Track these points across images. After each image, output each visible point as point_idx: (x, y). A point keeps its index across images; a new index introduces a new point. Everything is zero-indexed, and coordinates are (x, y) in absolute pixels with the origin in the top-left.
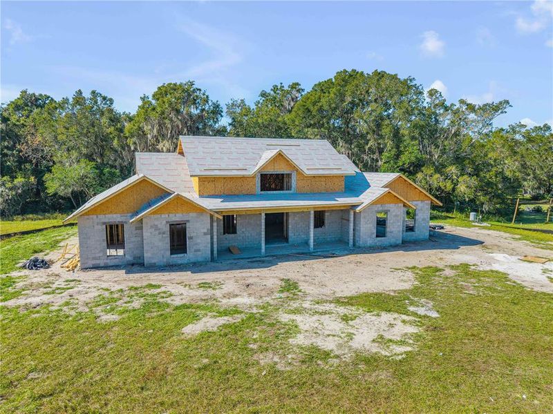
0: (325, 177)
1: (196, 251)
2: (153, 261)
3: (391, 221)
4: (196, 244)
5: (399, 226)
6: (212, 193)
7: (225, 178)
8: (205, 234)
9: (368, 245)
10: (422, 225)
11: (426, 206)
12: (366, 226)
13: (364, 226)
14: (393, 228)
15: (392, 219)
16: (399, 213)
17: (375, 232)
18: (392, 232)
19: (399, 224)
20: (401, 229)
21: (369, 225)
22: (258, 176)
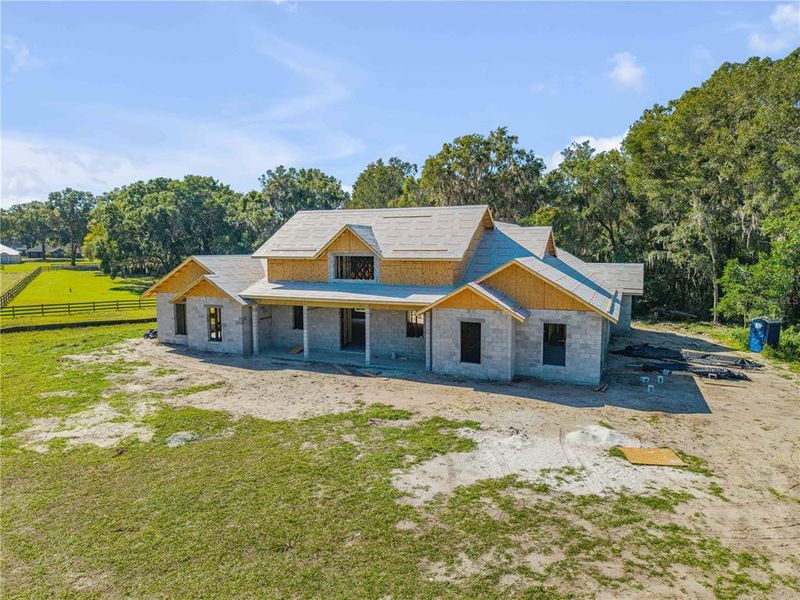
0: (422, 262)
1: (231, 340)
2: (196, 344)
3: (488, 339)
4: (230, 333)
5: (503, 349)
6: (281, 278)
7: (294, 260)
8: (237, 323)
9: (446, 371)
10: (582, 356)
11: (590, 322)
12: (442, 340)
13: (439, 341)
14: (493, 350)
15: (489, 336)
16: (503, 327)
17: (458, 352)
18: (491, 357)
19: (504, 345)
20: (509, 355)
21: (447, 340)
22: (331, 259)
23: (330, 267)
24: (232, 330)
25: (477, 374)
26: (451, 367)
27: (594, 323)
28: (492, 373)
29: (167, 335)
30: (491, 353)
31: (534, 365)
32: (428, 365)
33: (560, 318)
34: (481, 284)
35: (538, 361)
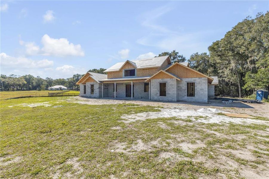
0: (149, 69)
1: (96, 94)
2: (88, 96)
5: (173, 91)
7: (114, 72)
10: (201, 93)
11: (203, 81)
12: (154, 89)
13: (153, 89)
14: (170, 91)
15: (168, 87)
16: (173, 83)
17: (159, 93)
18: (169, 94)
19: (174, 89)
20: (175, 93)
21: (155, 89)
22: (123, 71)
23: (123, 73)
24: (96, 91)
25: (165, 99)
26: (156, 98)
27: (205, 81)
28: (170, 99)
29: (82, 94)
30: (170, 92)
31: (184, 97)
32: (150, 98)
33: (192, 80)
34: (166, 71)
35: (185, 95)
